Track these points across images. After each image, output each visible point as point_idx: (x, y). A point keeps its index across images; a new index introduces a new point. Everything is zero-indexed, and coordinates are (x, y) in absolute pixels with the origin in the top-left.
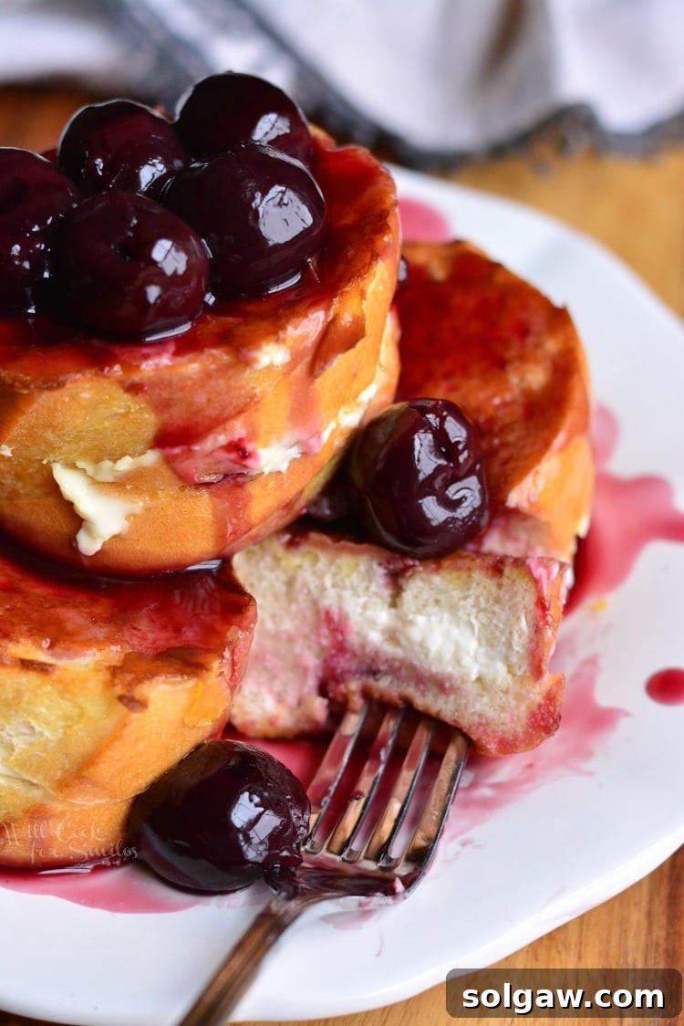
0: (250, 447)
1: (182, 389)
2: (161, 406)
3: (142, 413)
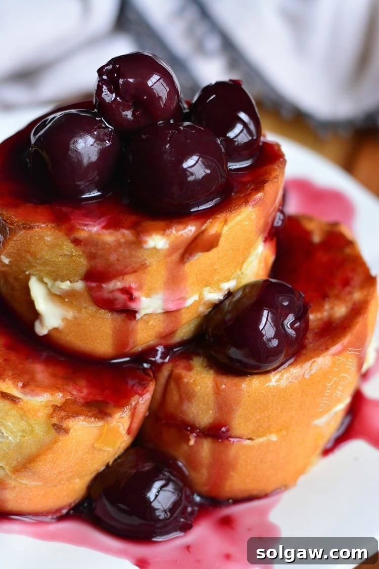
0: (136, 294)
1: (103, 249)
2: (91, 257)
3: (80, 258)
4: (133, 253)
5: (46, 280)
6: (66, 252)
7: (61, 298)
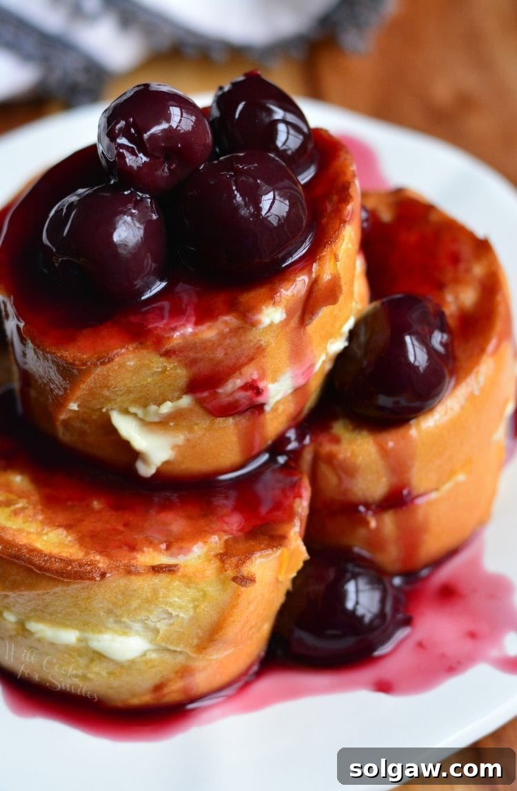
0: (261, 385)
1: (205, 349)
2: (191, 363)
3: (175, 370)
4: (243, 339)
5: (133, 409)
6: (156, 370)
7: (163, 424)
